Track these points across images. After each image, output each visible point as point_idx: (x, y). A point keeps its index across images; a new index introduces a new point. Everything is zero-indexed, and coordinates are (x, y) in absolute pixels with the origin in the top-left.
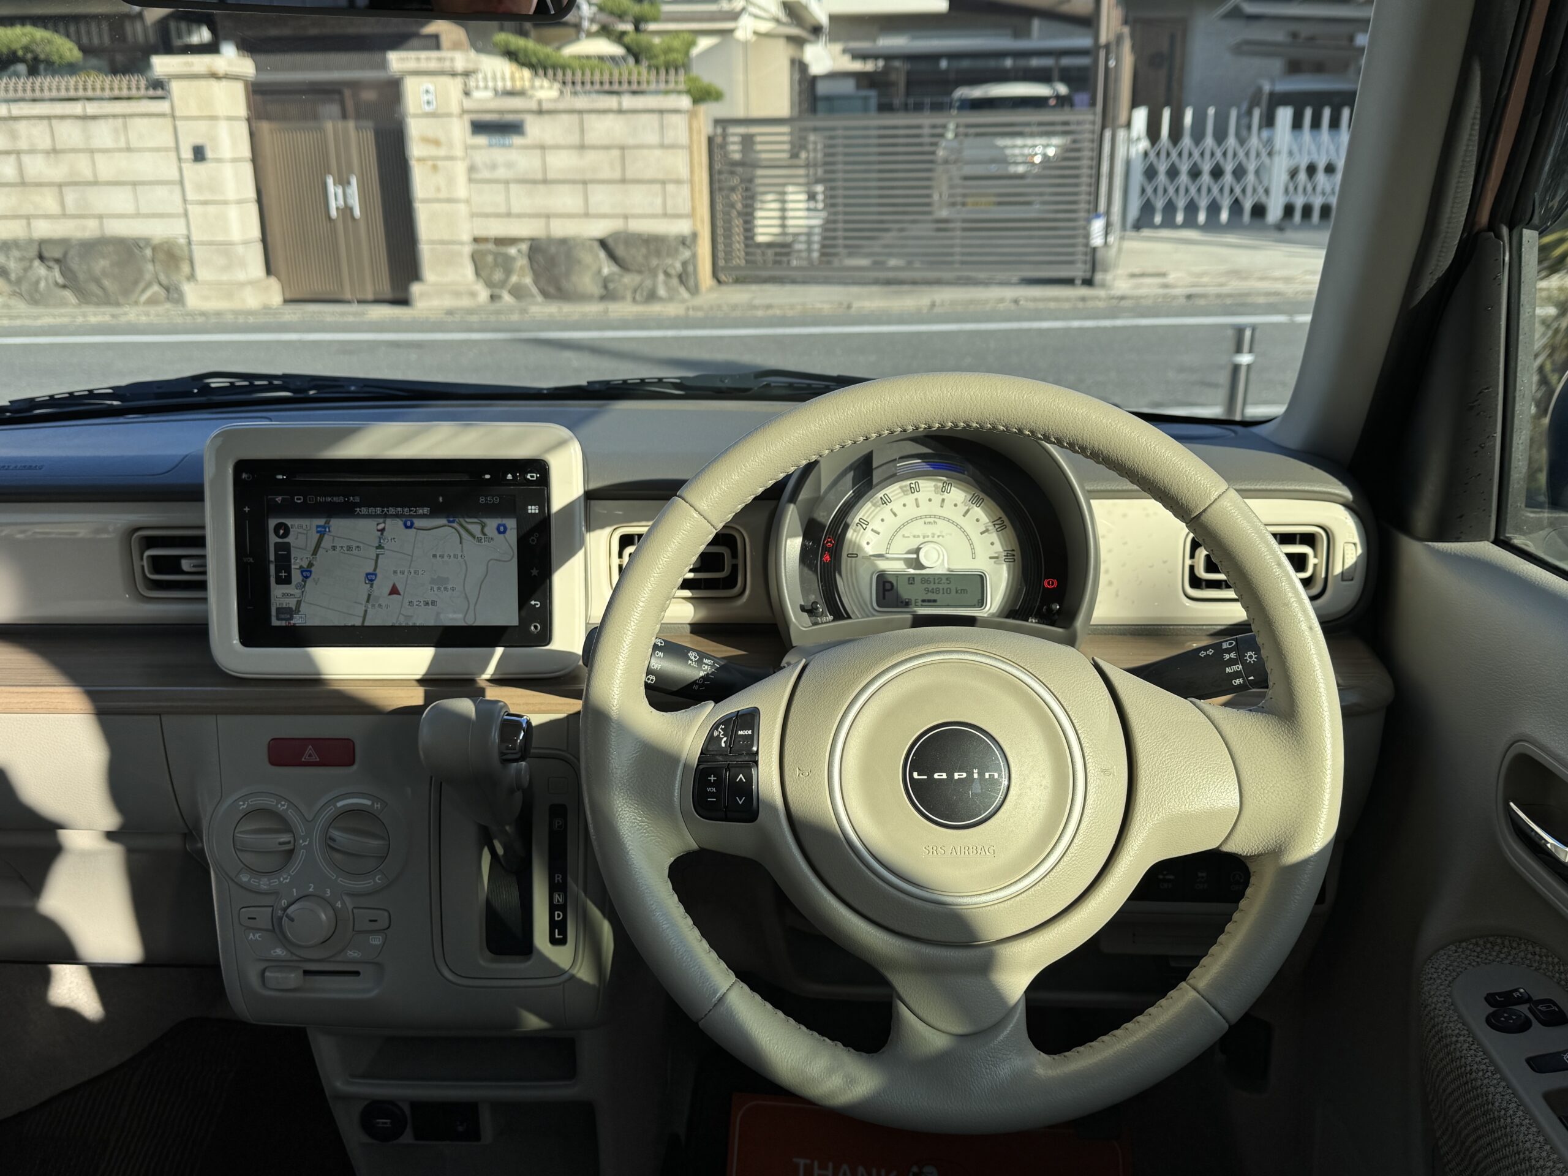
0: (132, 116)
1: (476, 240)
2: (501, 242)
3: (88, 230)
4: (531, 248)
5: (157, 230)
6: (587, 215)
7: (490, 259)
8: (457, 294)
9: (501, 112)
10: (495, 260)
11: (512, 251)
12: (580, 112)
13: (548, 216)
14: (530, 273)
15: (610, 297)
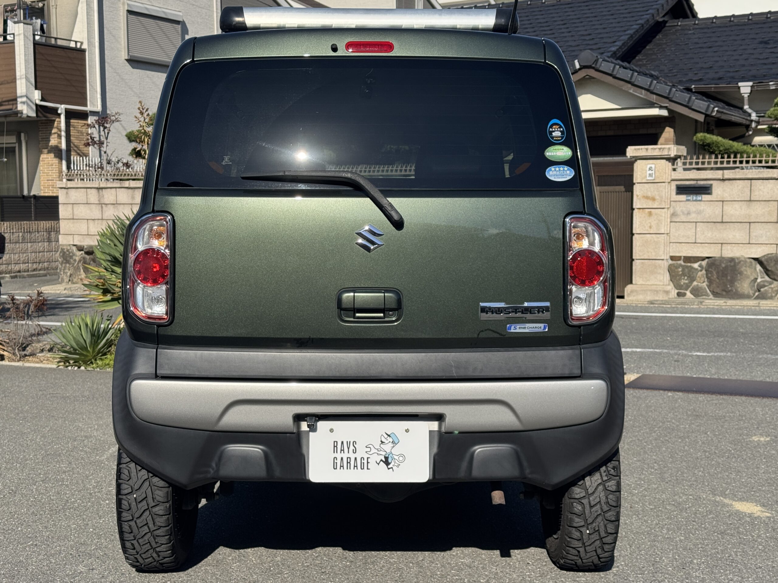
1: (672, 258)
2: (688, 259)
4: (708, 264)
6: (749, 244)
7: (680, 270)
8: (657, 291)
9: (697, 180)
10: (683, 271)
11: (696, 265)
12: (751, 179)
13: (722, 244)
14: (706, 280)
15: (763, 297)
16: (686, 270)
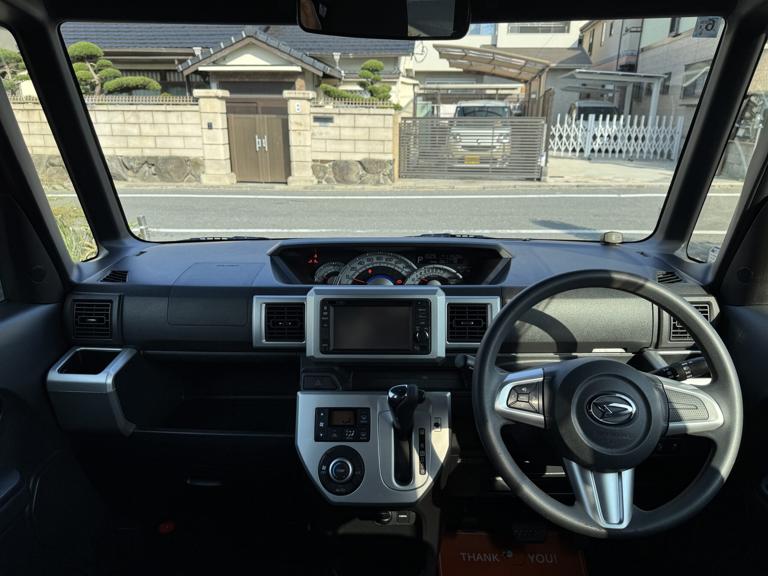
0: (184, 111)
1: (314, 161)
2: (323, 161)
3: (165, 153)
4: (333, 164)
5: (192, 154)
6: (355, 152)
7: (319, 168)
8: (306, 181)
9: (325, 114)
11: (327, 165)
12: (355, 114)
13: (341, 152)
14: (333, 173)
15: (362, 183)
16: (322, 168)
